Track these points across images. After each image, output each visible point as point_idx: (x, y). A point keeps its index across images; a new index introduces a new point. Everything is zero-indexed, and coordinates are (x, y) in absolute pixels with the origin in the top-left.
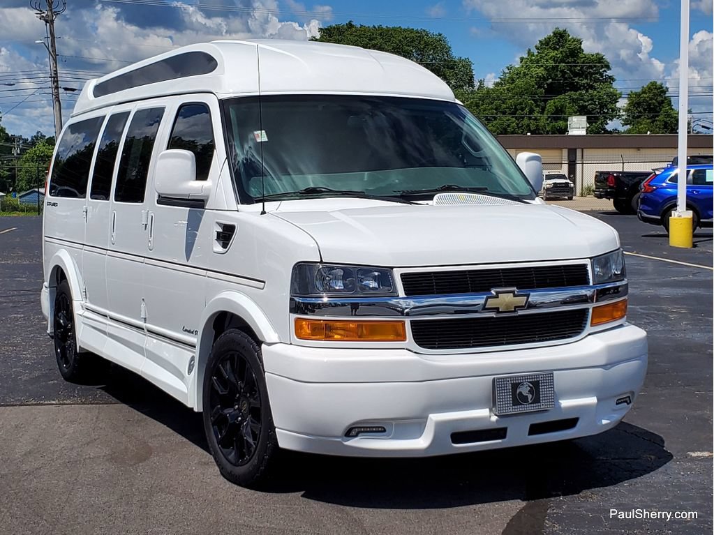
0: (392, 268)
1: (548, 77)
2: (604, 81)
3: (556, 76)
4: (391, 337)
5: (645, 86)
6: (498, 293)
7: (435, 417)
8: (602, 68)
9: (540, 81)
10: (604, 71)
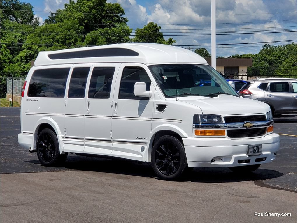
0: (221, 115)
1: (85, 18)
2: (121, 22)
3: (90, 17)
4: (221, 134)
5: (146, 25)
6: (246, 122)
7: (234, 156)
8: (119, 13)
9: (81, 21)
10: (121, 15)
